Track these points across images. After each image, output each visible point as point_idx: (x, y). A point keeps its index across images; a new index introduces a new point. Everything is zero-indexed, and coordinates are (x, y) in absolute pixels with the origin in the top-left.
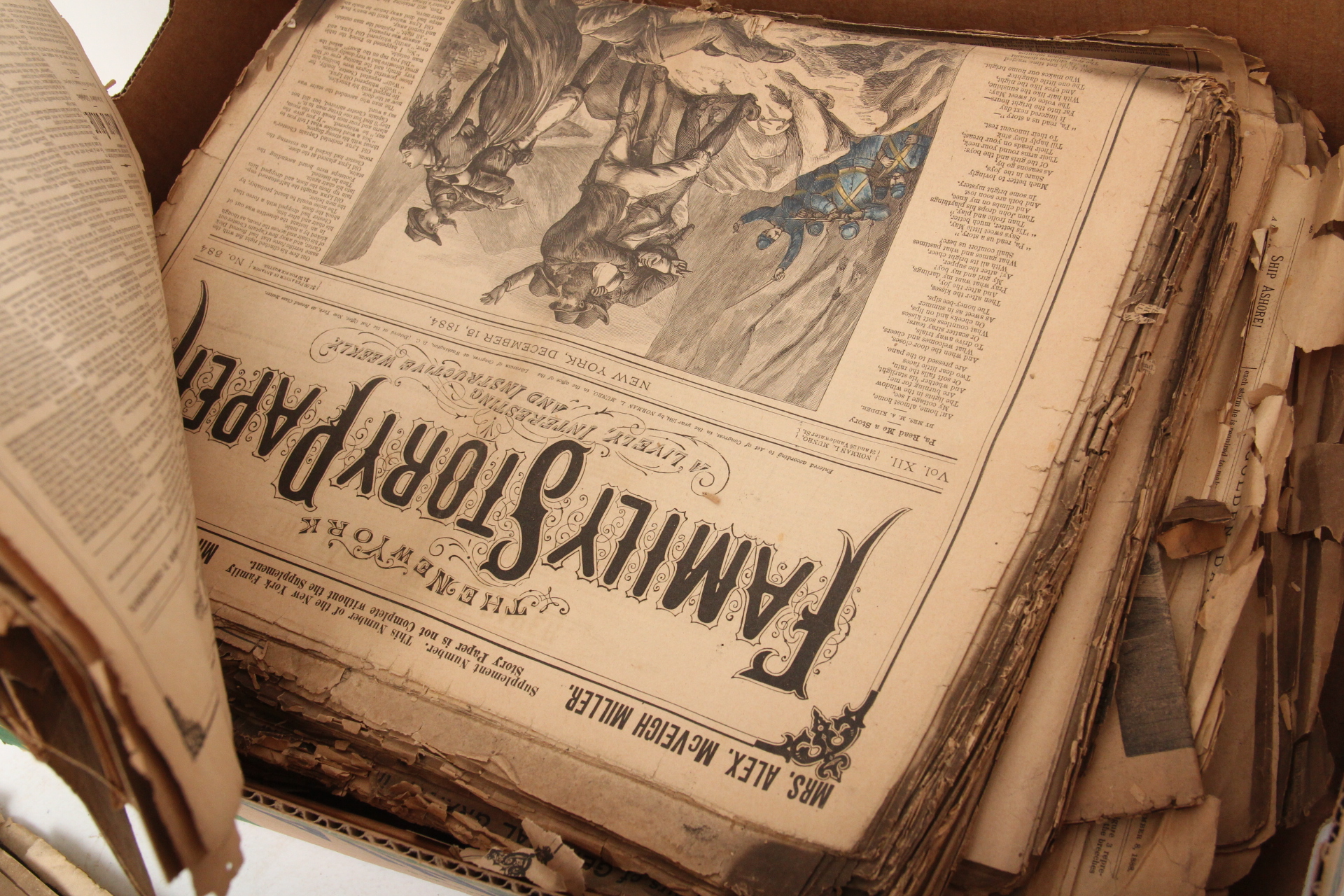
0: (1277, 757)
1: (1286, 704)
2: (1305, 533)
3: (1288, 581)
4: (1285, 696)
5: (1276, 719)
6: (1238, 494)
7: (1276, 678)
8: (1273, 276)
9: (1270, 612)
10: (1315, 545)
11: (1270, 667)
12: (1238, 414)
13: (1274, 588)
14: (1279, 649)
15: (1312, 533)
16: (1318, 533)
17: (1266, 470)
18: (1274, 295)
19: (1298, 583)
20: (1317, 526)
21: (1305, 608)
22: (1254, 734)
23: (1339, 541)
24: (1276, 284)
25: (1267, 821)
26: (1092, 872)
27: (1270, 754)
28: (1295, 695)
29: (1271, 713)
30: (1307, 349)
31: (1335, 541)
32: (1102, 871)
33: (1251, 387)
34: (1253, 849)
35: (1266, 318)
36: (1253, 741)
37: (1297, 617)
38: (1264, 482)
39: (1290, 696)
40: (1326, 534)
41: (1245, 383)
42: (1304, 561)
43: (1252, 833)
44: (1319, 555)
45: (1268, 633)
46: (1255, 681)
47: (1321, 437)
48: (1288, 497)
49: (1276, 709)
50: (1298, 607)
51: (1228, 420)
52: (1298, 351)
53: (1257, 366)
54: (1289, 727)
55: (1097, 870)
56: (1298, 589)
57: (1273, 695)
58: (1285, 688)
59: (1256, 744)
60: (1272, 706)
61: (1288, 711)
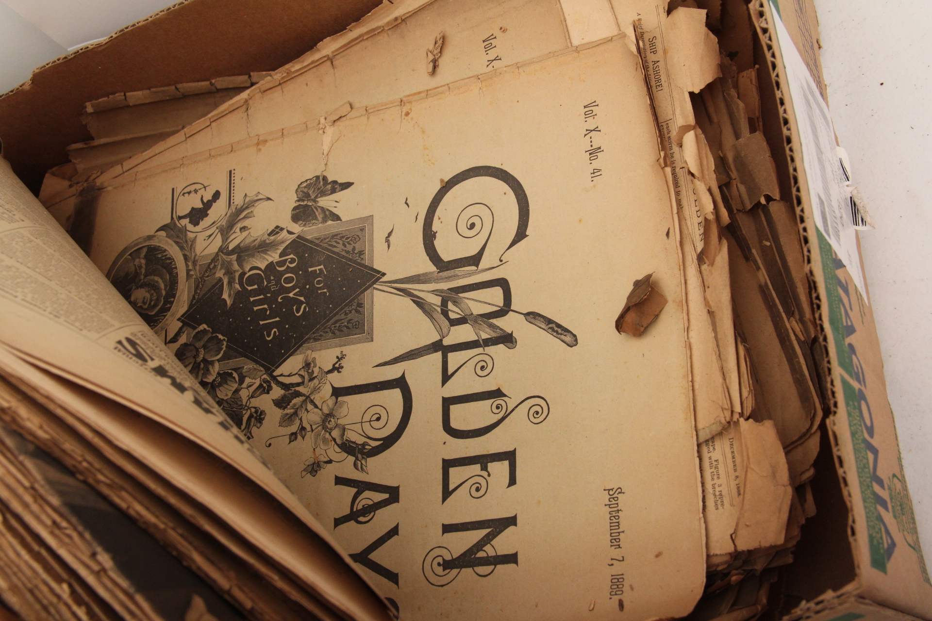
0: (804, 363)
1: (794, 323)
2: (756, 204)
3: (760, 242)
4: (792, 319)
5: (793, 337)
6: (697, 209)
7: (781, 310)
8: (655, 52)
9: (758, 268)
10: (765, 208)
11: (775, 305)
12: (674, 155)
13: (754, 251)
14: (774, 290)
15: (759, 203)
16: (763, 201)
17: (705, 185)
18: (661, 64)
19: (768, 240)
20: (760, 197)
21: (778, 254)
22: (784, 355)
23: (778, 199)
24: (659, 56)
25: (815, 409)
26: (717, 509)
27: (799, 363)
28: (797, 316)
29: (788, 336)
30: (697, 91)
31: (775, 200)
32: (723, 505)
33: (674, 133)
34: (815, 433)
35: (663, 82)
36: (785, 359)
37: (776, 262)
38: (708, 193)
39: (794, 317)
40: (769, 199)
41: (669, 132)
42: (765, 223)
43: (809, 422)
44: (770, 215)
45: (763, 282)
46: (769, 319)
47: (737, 136)
48: (735, 186)
49: (790, 331)
50: (774, 255)
51: (668, 163)
52: (692, 94)
53: (672, 117)
54: (802, 338)
55: (719, 506)
56: (768, 244)
57: (784, 322)
58: (790, 315)
59: (788, 360)
60: (787, 330)
61: (797, 329)
